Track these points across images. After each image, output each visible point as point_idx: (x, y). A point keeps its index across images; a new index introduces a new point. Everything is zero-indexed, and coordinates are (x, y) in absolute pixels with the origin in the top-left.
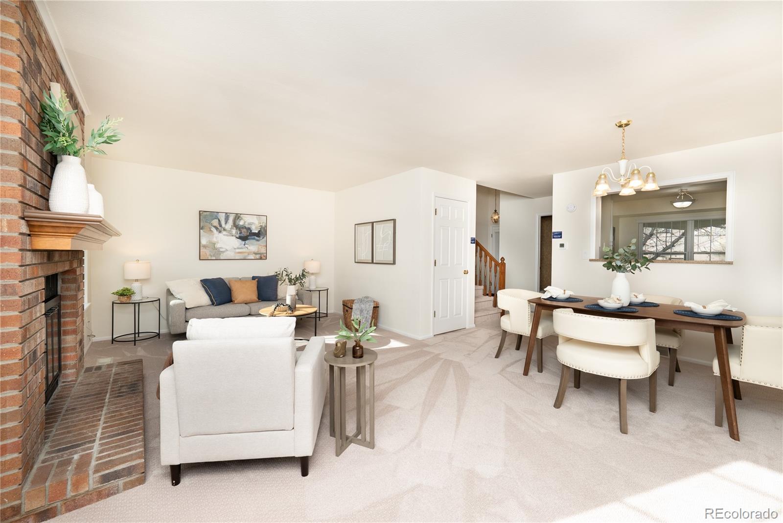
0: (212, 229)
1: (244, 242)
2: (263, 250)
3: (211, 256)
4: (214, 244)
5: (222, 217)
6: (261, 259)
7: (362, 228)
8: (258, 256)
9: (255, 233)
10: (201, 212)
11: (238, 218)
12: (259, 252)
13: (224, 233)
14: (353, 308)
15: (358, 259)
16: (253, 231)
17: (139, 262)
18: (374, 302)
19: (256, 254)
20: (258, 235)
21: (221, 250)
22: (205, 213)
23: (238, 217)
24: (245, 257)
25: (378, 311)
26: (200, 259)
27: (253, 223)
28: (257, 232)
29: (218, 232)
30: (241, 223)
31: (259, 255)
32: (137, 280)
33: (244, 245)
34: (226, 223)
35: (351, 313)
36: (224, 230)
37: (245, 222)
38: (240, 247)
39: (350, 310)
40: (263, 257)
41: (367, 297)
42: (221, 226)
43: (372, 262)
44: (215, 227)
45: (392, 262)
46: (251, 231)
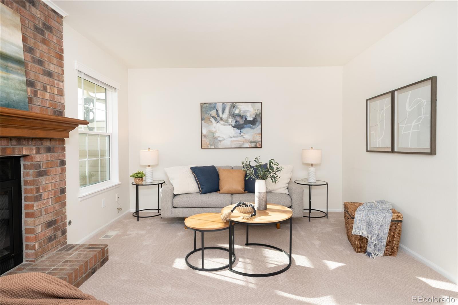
0: (211, 119)
1: (239, 131)
2: (258, 138)
3: (211, 145)
4: (213, 133)
5: (219, 107)
6: (256, 147)
7: (378, 102)
8: (253, 145)
9: (251, 121)
10: (202, 104)
11: (234, 107)
12: (254, 140)
13: (222, 122)
14: (356, 217)
15: (371, 146)
16: (248, 119)
17: (150, 150)
18: (394, 211)
19: (251, 142)
20: (253, 122)
21: (219, 139)
22: (205, 105)
23: (233, 105)
24: (240, 145)
25: (400, 227)
26: (202, 148)
27: (248, 111)
28: (252, 119)
29: (216, 123)
30: (237, 112)
31: (255, 144)
32: (149, 166)
33: (240, 133)
34: (223, 113)
35: (353, 224)
36: (222, 119)
37: (240, 111)
38: (236, 135)
39: (351, 220)
40: (258, 145)
41: (382, 202)
42: (218, 116)
43: (393, 151)
44: (214, 117)
45: (429, 151)
46: (246, 119)
